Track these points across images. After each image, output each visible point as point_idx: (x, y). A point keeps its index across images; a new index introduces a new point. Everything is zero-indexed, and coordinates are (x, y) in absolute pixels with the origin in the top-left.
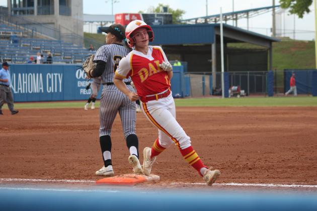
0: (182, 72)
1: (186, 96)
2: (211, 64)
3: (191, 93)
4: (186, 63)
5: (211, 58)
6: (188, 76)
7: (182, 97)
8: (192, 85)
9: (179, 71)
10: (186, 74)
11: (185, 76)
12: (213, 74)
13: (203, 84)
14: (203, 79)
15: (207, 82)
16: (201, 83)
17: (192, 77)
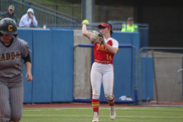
0: (136, 46)
1: (145, 101)
3: (157, 97)
4: (146, 27)
6: (149, 55)
7: (135, 103)
8: (158, 75)
9: (130, 45)
10: (144, 51)
11: (144, 55)
16: (178, 71)
17: (159, 58)
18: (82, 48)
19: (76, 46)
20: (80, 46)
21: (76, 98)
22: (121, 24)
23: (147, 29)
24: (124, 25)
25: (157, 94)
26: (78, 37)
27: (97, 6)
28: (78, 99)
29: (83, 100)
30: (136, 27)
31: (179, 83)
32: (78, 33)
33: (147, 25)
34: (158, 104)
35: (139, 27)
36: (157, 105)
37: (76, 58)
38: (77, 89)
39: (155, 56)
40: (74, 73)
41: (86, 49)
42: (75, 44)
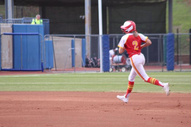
0: (42, 34)
1: (48, 69)
2: (83, 21)
3: (56, 66)
5: (83, 13)
7: (42, 70)
8: (56, 52)
9: (38, 33)
10: (47, 37)
11: (47, 40)
12: (86, 37)
13: (73, 52)
14: (73, 45)
15: (78, 49)
16: (69, 50)
17: (56, 41)
18: (6, 36)
19: (2, 34)
20: (5, 34)
21: (3, 68)
22: (32, 19)
23: (48, 22)
24: (33, 20)
25: (55, 65)
26: (4, 28)
27: (16, 7)
28: (4, 69)
29: (7, 69)
30: (42, 21)
31: (70, 57)
32: (3, 25)
33: (48, 20)
34: (56, 70)
35: (43, 21)
36: (56, 72)
37: (2, 42)
38: (3, 62)
39: (54, 40)
40: (1, 52)
41: (9, 36)
42: (1, 33)
